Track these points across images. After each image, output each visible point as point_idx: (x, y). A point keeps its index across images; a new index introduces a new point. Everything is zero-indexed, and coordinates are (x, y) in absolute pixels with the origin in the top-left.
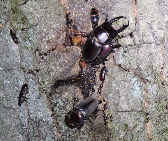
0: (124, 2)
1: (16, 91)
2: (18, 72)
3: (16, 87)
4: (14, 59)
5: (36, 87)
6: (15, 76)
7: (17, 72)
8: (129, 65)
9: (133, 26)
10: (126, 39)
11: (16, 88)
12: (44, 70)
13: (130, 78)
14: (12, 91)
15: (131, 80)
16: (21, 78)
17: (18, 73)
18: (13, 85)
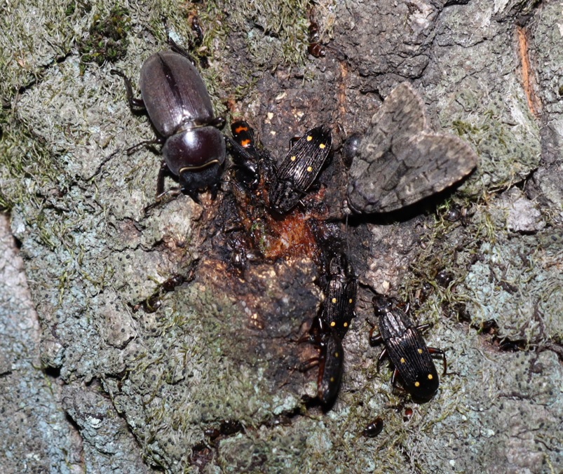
0: (479, 40)
1: (33, 468)
2: (31, 384)
3: (31, 450)
4: (10, 328)
5: (117, 448)
6: (22, 405)
7: (28, 386)
8: (533, 324)
9: (534, 146)
10: (506, 204)
11: (29, 455)
12: (151, 375)
13: (544, 384)
14: (16, 469)
15: (551, 393)
16: (46, 410)
17: (34, 391)
18: (17, 444)
